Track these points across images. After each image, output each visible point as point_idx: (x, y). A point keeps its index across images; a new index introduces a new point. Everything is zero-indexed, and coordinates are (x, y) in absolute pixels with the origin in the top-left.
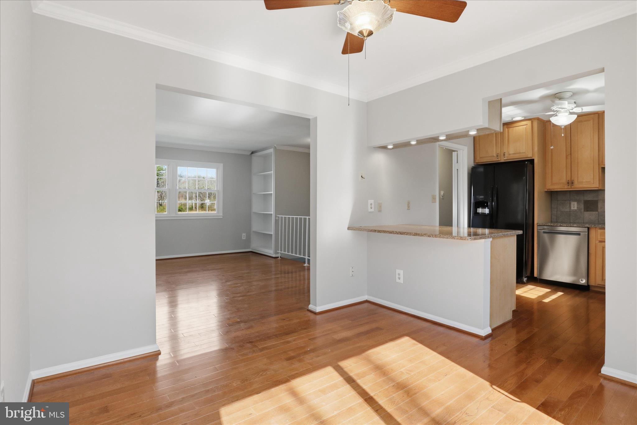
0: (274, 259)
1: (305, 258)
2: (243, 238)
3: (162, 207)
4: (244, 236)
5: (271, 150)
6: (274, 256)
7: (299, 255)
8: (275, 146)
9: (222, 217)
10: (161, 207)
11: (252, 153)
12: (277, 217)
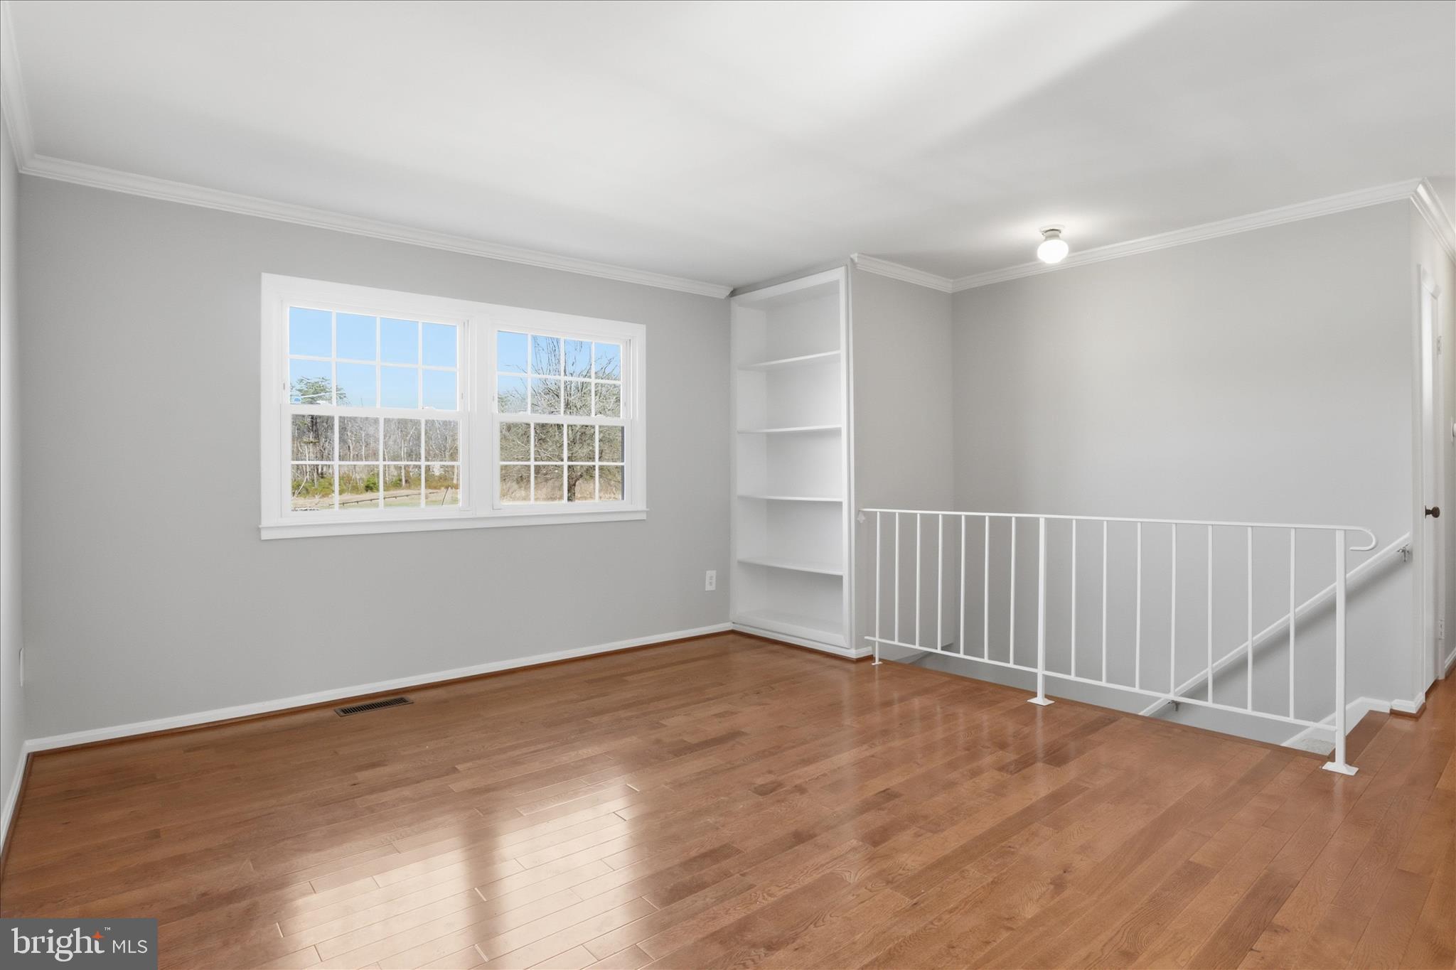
0: (852, 667)
1: (1035, 675)
2: (708, 588)
3: (326, 480)
4: (711, 578)
5: (838, 275)
6: (853, 653)
7: (965, 654)
8: (852, 260)
9: (643, 517)
10: (321, 480)
11: (734, 293)
12: (861, 514)
